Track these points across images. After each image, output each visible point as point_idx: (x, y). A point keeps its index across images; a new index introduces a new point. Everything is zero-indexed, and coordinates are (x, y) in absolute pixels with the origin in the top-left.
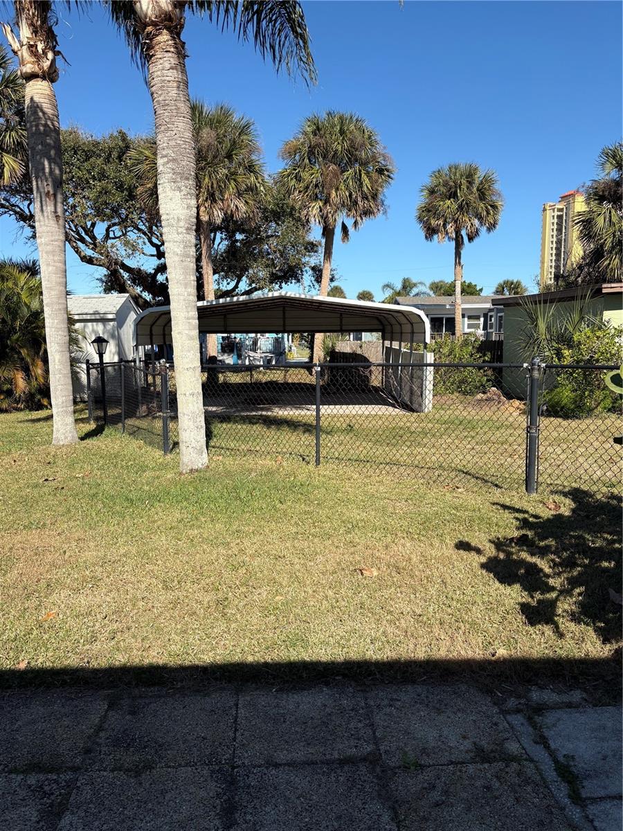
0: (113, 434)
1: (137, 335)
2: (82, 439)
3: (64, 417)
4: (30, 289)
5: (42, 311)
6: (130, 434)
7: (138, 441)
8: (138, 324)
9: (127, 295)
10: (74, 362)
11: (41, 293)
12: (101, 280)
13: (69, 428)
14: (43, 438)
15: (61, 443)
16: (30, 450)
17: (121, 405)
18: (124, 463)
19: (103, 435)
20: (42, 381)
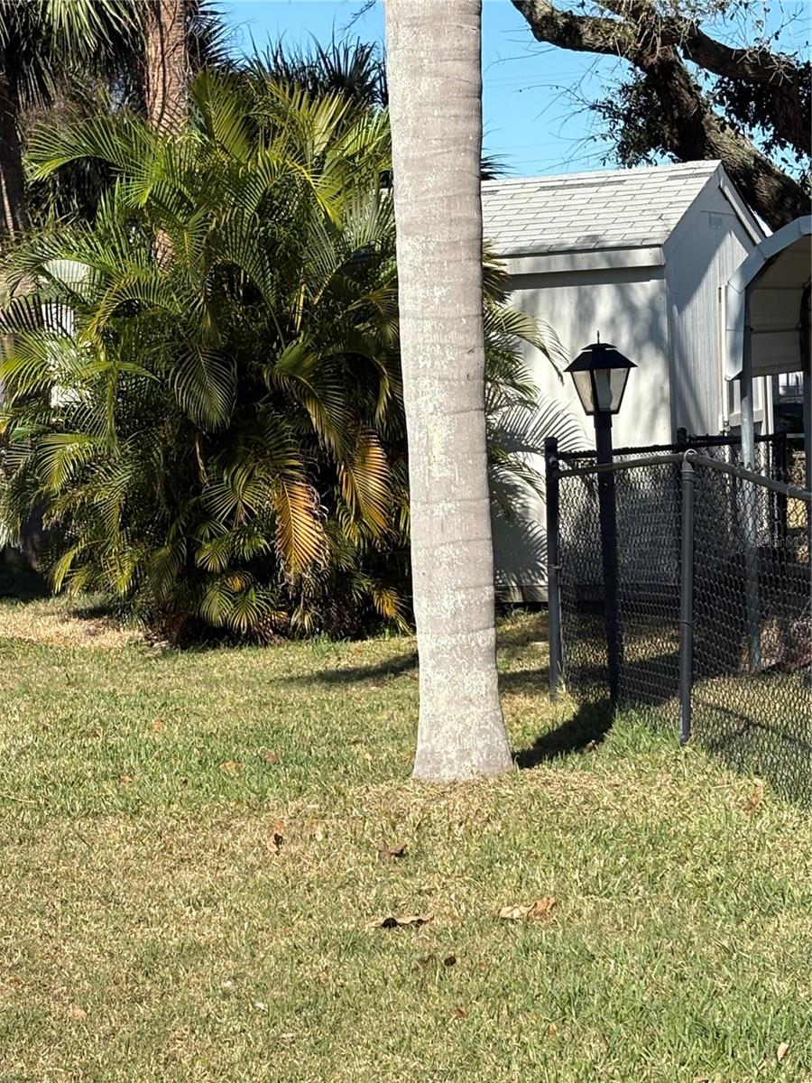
0: (645, 742)
1: (748, 331)
2: (526, 759)
3: (459, 670)
4: (347, 164)
5: (389, 251)
6: (713, 747)
7: (744, 781)
8: (755, 285)
9: (711, 165)
10: (499, 445)
11: (387, 179)
12: (608, 109)
13: (476, 712)
14: (380, 751)
15: (447, 775)
16: (332, 798)
17: (675, 625)
18: (686, 871)
19: (606, 748)
20: (382, 524)
